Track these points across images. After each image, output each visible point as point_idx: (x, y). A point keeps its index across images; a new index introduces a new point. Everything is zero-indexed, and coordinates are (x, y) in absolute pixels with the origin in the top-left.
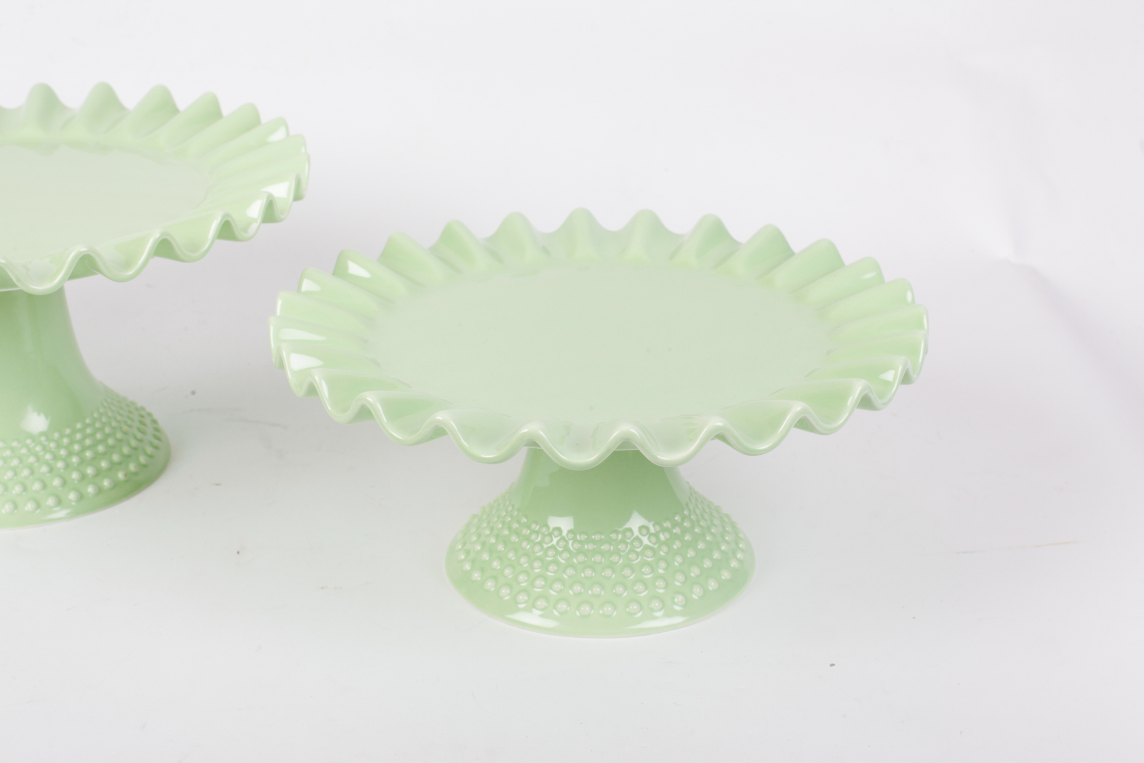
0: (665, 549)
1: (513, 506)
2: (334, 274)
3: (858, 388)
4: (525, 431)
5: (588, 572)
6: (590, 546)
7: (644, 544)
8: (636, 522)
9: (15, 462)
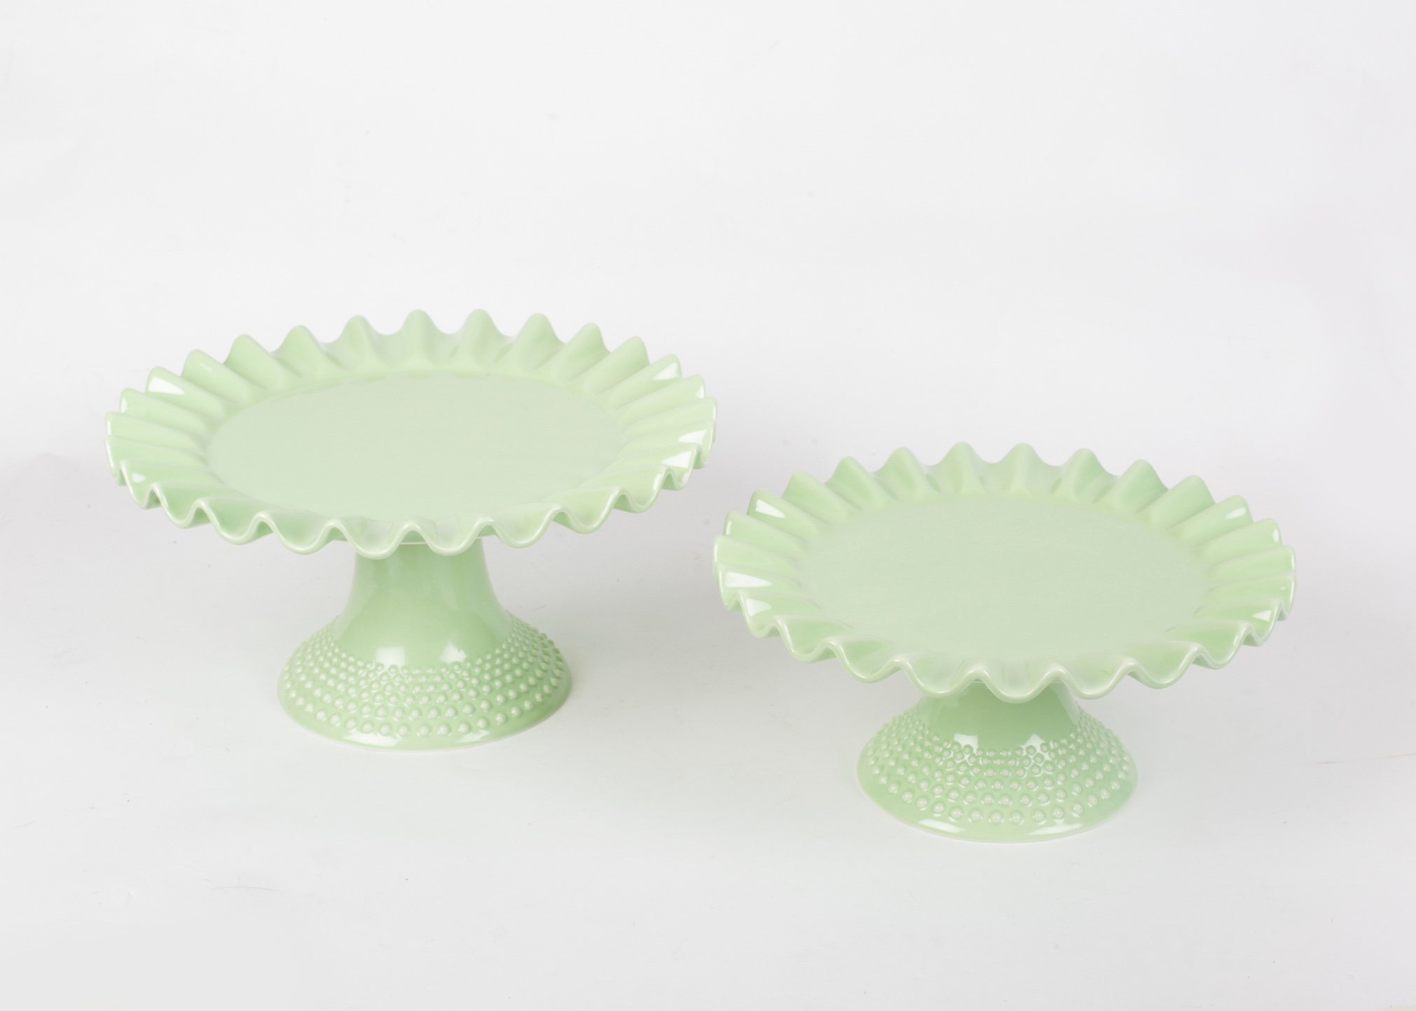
0: (1063, 763)
1: (924, 726)
2: (748, 514)
3: (1243, 629)
4: (971, 672)
5: (998, 785)
6: (998, 762)
7: (1045, 759)
8: (1036, 742)
9: (431, 689)
